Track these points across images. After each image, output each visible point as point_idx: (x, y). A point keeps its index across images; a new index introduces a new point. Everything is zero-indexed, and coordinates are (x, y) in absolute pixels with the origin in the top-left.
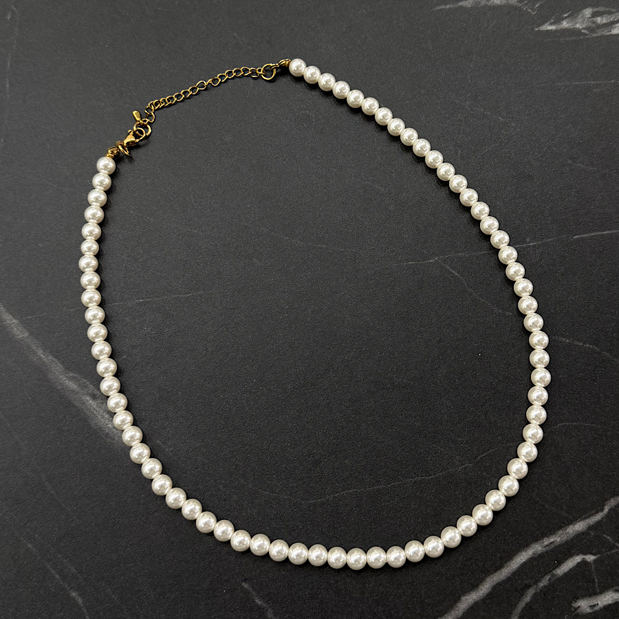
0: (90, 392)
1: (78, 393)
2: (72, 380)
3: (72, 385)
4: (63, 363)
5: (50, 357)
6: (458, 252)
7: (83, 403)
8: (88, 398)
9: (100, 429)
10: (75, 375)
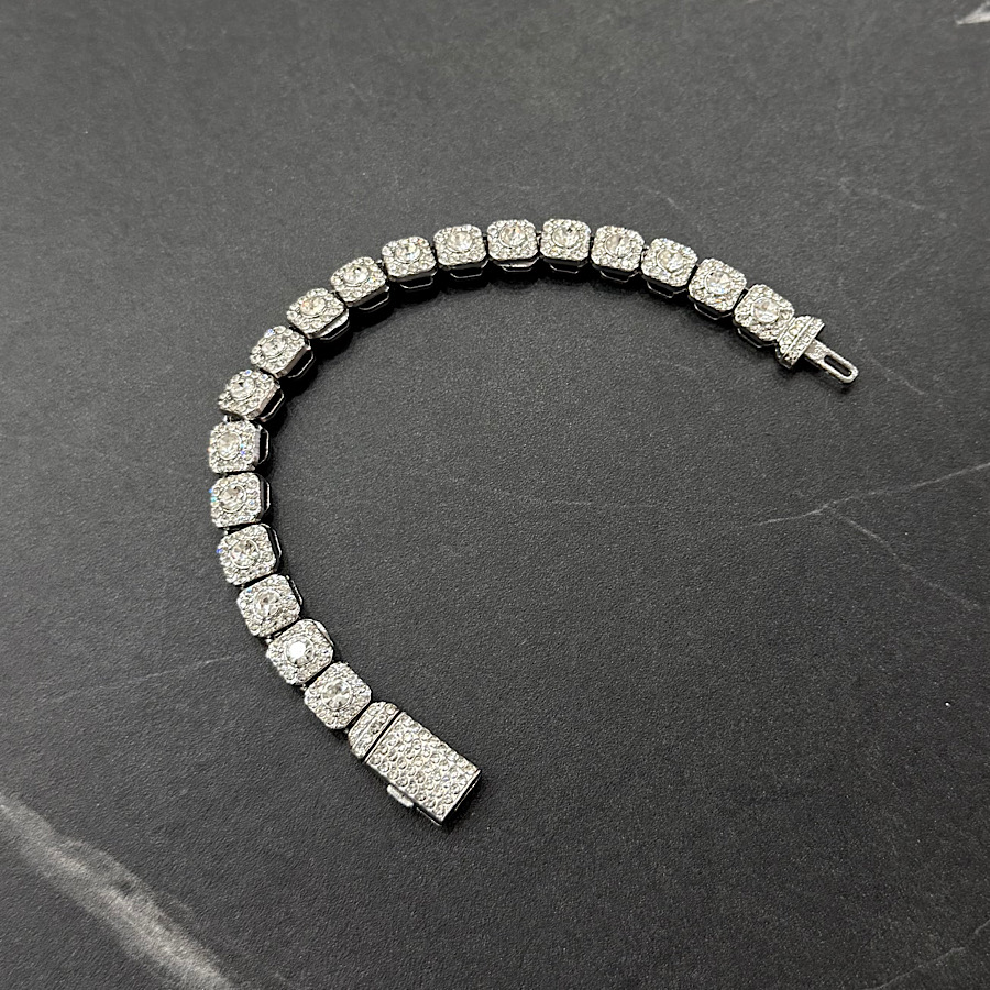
0: (114, 878)
1: (88, 883)
2: (74, 856)
3: (75, 867)
4: (50, 819)
5: (22, 809)
6: (869, 488)
7: (104, 905)
8: (113, 893)
9: (147, 959)
10: (79, 844)
